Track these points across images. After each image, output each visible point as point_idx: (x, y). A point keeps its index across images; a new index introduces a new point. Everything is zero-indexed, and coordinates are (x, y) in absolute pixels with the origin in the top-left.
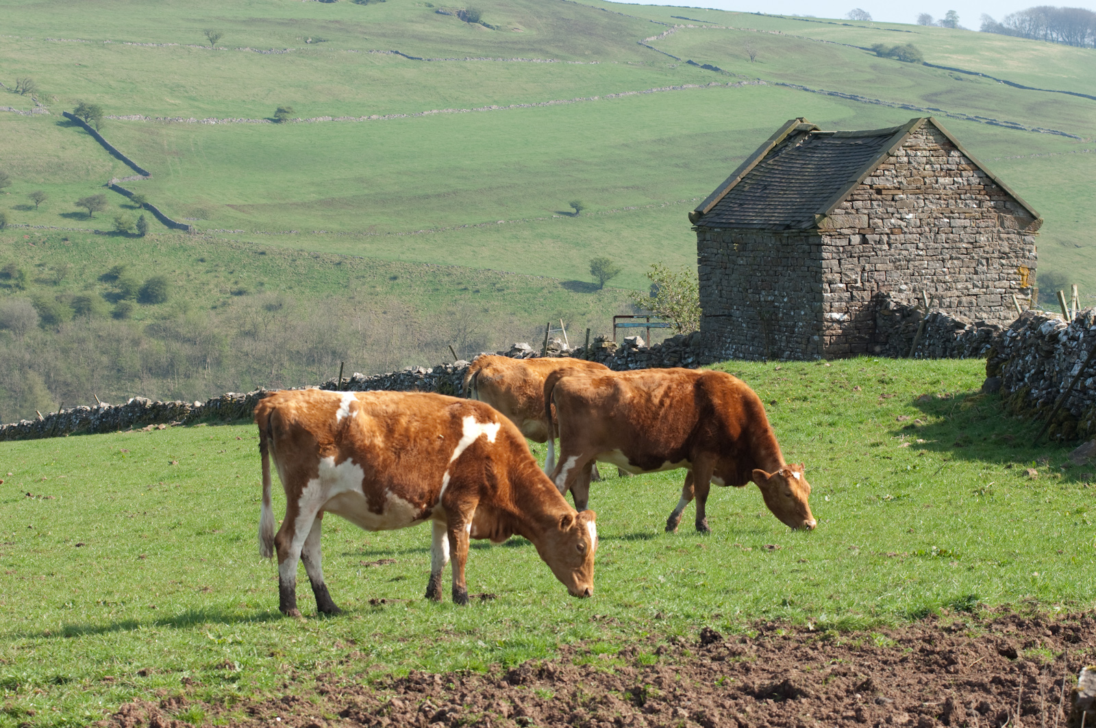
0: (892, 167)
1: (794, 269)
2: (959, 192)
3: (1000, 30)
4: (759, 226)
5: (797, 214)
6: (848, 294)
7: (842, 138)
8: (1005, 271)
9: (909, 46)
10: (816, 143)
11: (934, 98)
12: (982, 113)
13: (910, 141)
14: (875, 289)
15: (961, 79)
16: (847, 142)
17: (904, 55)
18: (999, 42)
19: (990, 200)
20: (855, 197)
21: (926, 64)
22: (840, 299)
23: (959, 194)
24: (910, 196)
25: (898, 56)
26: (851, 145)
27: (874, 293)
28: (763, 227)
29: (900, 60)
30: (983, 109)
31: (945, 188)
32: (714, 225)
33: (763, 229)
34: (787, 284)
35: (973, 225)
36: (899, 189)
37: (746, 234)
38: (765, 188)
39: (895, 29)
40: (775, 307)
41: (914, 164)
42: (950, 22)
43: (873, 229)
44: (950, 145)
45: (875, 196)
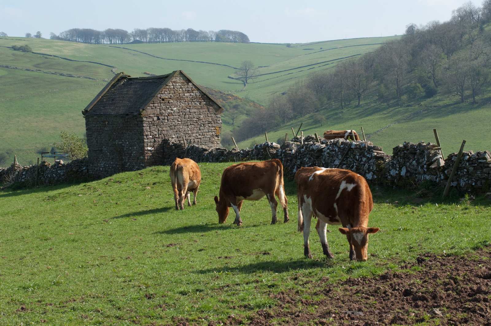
0: (168, 90)
1: (131, 131)
2: (192, 98)
3: (58, 38)
4: (115, 115)
5: (130, 110)
6: (153, 140)
7: (142, 79)
8: (210, 129)
9: (26, 46)
10: (130, 82)
11: (38, 66)
12: (57, 71)
13: (174, 80)
14: (163, 137)
15: (47, 58)
16: (145, 81)
17: (25, 49)
18: (60, 43)
19: (204, 102)
20: (155, 102)
21: (33, 53)
22: (151, 142)
23: (192, 100)
24: (175, 101)
25: (22, 50)
26: (147, 82)
27: (163, 139)
28: (117, 115)
29: (23, 51)
30: (58, 69)
31: (187, 97)
32: (93, 115)
33: (116, 116)
34: (127, 137)
35: (198, 111)
36: (170, 98)
37: (108, 118)
38: (113, 100)
39: (19, 39)
40: (122, 146)
41: (176, 88)
42: (38, 36)
43: (161, 114)
44: (188, 81)
45: (162, 101)
